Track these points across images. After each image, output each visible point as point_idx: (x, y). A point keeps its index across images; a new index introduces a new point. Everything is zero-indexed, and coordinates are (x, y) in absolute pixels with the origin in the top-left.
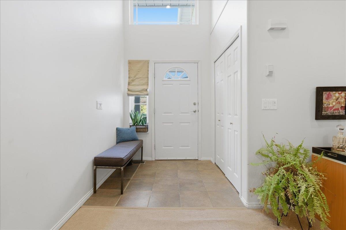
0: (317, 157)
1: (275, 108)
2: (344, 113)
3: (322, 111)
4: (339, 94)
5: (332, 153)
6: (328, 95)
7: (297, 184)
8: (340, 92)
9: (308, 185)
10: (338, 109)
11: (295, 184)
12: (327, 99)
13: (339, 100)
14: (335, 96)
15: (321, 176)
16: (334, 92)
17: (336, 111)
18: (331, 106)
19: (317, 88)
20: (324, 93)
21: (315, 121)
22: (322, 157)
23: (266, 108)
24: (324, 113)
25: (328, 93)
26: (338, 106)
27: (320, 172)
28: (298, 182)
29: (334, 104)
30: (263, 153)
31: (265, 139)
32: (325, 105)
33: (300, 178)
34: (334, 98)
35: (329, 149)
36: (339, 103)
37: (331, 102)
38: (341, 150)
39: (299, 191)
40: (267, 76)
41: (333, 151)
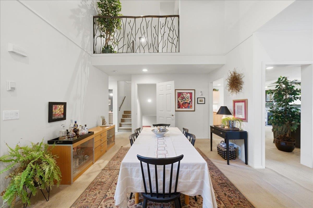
0: (52, 146)
1: (18, 118)
2: (63, 116)
3: (52, 117)
4: (61, 106)
5: (59, 141)
6: (55, 107)
7: (43, 170)
8: (61, 105)
9: (50, 166)
10: (60, 115)
11: (41, 170)
12: (55, 109)
13: (61, 110)
14: (59, 108)
15: (55, 157)
16: (58, 105)
17: (60, 116)
18: (57, 113)
19: (49, 102)
20: (53, 105)
21: (48, 123)
22: (55, 145)
23: (8, 119)
24: (53, 118)
25: (55, 106)
26: (60, 113)
27: (54, 155)
28: (43, 168)
29: (58, 112)
30: (5, 159)
31: (8, 147)
32: (54, 113)
33: (44, 164)
34: (58, 108)
35: (58, 139)
36: (61, 111)
37: (57, 111)
38: (64, 138)
39: (44, 173)
40: (8, 91)
41: (60, 140)
